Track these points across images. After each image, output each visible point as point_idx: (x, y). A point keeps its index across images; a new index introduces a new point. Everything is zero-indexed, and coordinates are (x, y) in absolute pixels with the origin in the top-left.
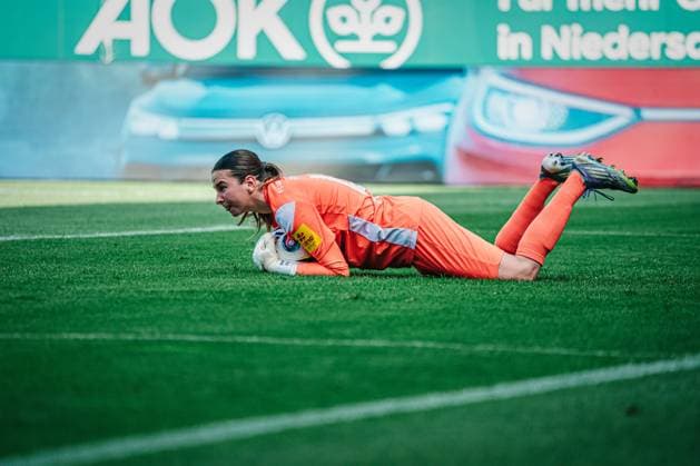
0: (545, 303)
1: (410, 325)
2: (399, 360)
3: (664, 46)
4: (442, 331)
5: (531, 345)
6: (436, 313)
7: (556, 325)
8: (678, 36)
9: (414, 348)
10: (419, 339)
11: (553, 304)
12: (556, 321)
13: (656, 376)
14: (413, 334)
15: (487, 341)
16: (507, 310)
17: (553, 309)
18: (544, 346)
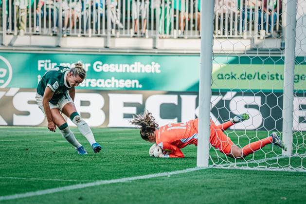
0: (53, 164)
1: (9, 171)
2: (5, 183)
3: (90, 83)
4: (19, 174)
5: (48, 178)
6: (18, 168)
7: (56, 171)
8: (95, 80)
9: (10, 179)
10: (12, 176)
11: (55, 165)
12: (57, 170)
13: (88, 187)
14: (10, 175)
15: (34, 177)
16: (41, 167)
17: (56, 166)
18: (53, 179)
